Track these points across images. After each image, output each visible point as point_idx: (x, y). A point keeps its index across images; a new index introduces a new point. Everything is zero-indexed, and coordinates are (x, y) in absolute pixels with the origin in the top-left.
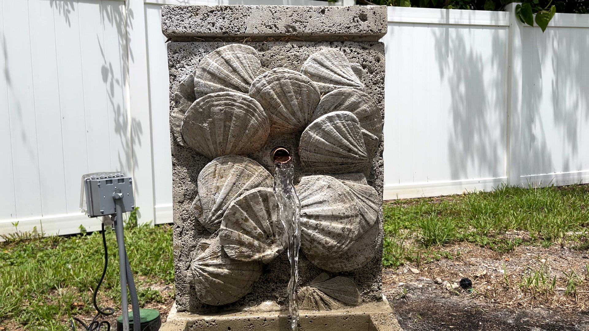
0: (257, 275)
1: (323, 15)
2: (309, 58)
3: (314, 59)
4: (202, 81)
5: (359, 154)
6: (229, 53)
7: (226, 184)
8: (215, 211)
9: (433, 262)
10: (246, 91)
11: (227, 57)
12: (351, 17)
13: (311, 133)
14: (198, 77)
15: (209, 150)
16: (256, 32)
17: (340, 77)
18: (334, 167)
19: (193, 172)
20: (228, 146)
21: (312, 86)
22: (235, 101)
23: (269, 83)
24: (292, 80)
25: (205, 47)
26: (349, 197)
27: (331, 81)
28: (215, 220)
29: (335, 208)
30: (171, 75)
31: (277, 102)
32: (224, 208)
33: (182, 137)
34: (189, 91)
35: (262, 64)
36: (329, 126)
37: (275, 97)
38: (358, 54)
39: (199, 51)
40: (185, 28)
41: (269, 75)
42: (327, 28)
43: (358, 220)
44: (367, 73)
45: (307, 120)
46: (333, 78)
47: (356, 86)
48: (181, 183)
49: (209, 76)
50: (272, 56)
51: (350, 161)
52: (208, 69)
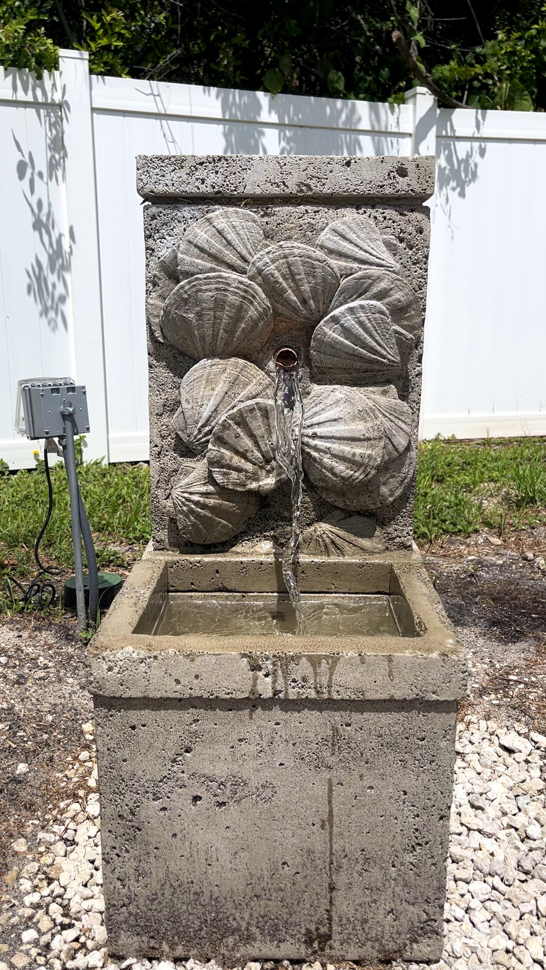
0: (252, 510)
1: (349, 169)
2: (327, 228)
3: (333, 230)
4: (187, 258)
5: (388, 359)
6: (222, 220)
7: (215, 392)
8: (201, 427)
9: (524, 530)
10: (243, 272)
11: (219, 227)
12: (386, 172)
13: (326, 330)
14: (182, 253)
15: (195, 349)
16: (258, 191)
17: (367, 255)
18: (355, 374)
19: (174, 377)
20: (218, 343)
21: (329, 266)
22: (228, 284)
24: (303, 258)
25: (191, 211)
26: (372, 415)
27: (356, 260)
28: (201, 438)
29: (354, 427)
30: (147, 248)
31: (283, 287)
32: (213, 424)
33: (161, 330)
34: (171, 270)
35: (265, 235)
36: (349, 321)
37: (281, 280)
38: (394, 222)
39: (184, 217)
40: (167, 185)
41: (273, 251)
42: (353, 187)
43: (382, 444)
44: (405, 249)
45: (321, 312)
46: (358, 256)
47: (388, 267)
48: (159, 391)
49: (196, 251)
50: (279, 224)
51: (376, 367)
52: (195, 242)
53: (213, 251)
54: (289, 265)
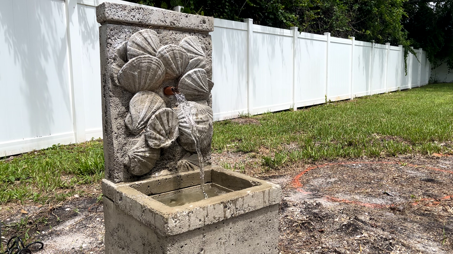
1: (187, 18)
2: (182, 40)
3: (185, 41)
4: (132, 48)
5: (206, 91)
6: (146, 34)
7: (145, 107)
8: (140, 122)
10: (155, 56)
11: (145, 36)
12: (199, 21)
13: (186, 79)
14: (130, 46)
15: (135, 88)
16: (156, 23)
17: (197, 51)
18: (194, 97)
19: (122, 101)
20: (146, 85)
21: (187, 55)
22: (152, 60)
23: (168, 52)
24: (179, 51)
25: (128, 29)
27: (194, 53)
28: (139, 127)
29: (199, 117)
31: (171, 62)
32: (145, 120)
33: (118, 80)
34: (121, 54)
35: (159, 41)
36: (195, 76)
37: (171, 59)
38: (202, 40)
39: (125, 31)
40: (119, 16)
41: (168, 48)
42: (189, 26)
43: (207, 123)
44: (205, 50)
45: (182, 73)
46: (194, 51)
47: (203, 56)
48: (115, 108)
49: (136, 46)
50: (163, 37)
51: (202, 94)
52: (136, 42)
53: (143, 46)
54: (174, 54)
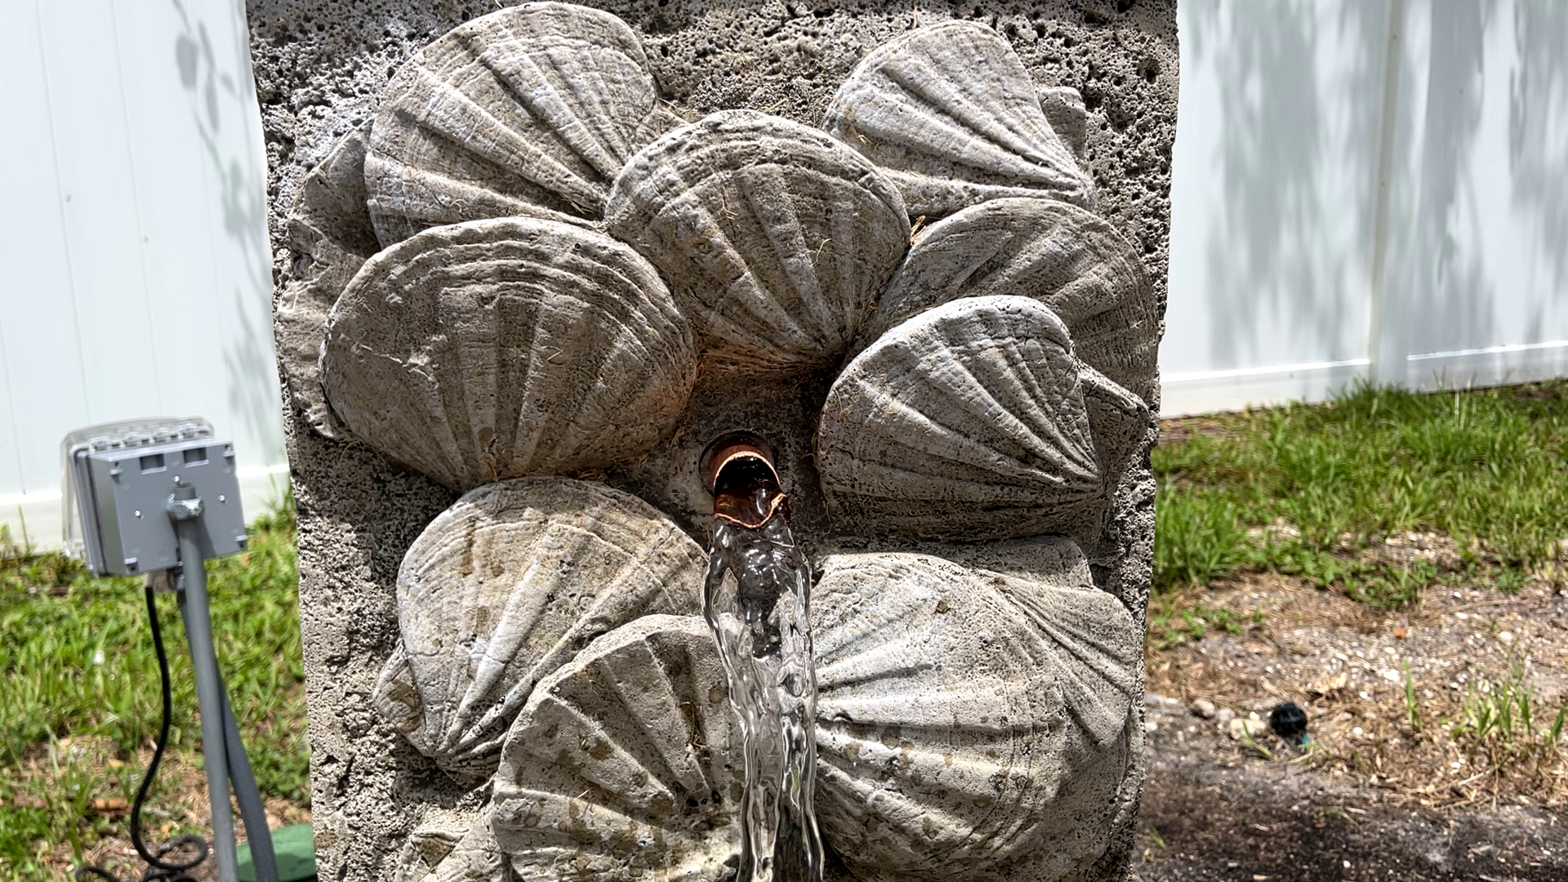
2: (863, 65)
3: (883, 71)
4: (399, 169)
5: (1066, 473)
6: (513, 42)
7: (515, 598)
8: (473, 707)
9: (1182, 645)
10: (593, 212)
13: (870, 389)
14: (381, 152)
15: (443, 458)
17: (996, 150)
18: (959, 517)
19: (380, 542)
20: (519, 443)
21: (875, 190)
22: (542, 257)
23: (691, 177)
24: (789, 167)
25: (411, 15)
26: (1025, 653)
27: (957, 166)
28: (475, 742)
29: (968, 695)
30: (270, 136)
31: (726, 261)
32: (510, 697)
33: (327, 402)
34: (348, 208)
35: (659, 88)
36: (946, 363)
37: (719, 238)
38: (1068, 43)
39: (387, 34)
41: (690, 143)
43: (1059, 741)
44: (1104, 127)
45: (850, 332)
46: (966, 153)
47: (1061, 187)
48: (333, 588)
49: (427, 146)
50: (703, 54)
51: (1027, 496)
52: (422, 117)
53: (486, 145)
54: (745, 192)
